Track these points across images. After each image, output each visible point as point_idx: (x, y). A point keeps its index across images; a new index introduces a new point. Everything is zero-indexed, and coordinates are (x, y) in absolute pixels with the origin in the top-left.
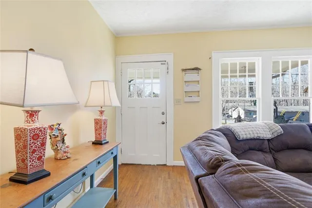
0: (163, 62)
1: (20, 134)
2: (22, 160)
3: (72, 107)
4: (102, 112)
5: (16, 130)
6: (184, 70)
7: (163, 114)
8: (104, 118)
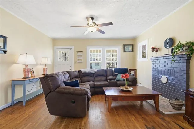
0: (71, 49)
1: (24, 70)
2: (25, 75)
3: (36, 65)
4: (45, 66)
5: (24, 69)
6: (78, 52)
7: (71, 66)
8: (46, 67)
